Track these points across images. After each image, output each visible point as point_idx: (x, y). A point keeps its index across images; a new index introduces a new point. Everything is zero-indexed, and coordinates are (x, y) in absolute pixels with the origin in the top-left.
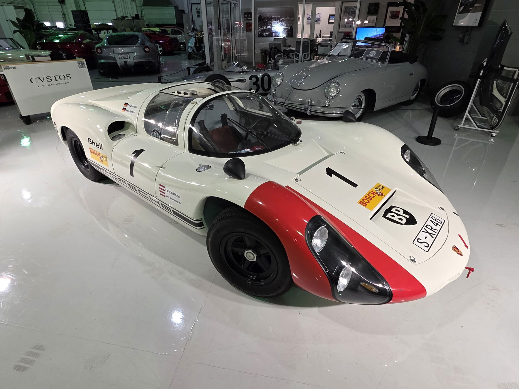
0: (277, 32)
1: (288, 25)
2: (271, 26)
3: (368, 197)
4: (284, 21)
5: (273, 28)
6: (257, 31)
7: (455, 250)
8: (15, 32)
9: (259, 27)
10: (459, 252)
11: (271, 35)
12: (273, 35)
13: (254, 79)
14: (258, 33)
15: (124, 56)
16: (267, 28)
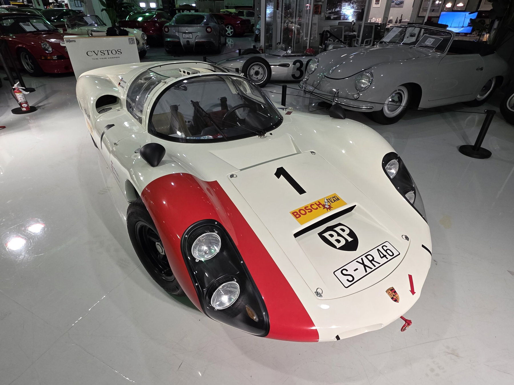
0: (346, 16)
1: (360, 7)
2: (341, 8)
3: (310, 207)
4: (355, 3)
5: (342, 10)
6: (324, 14)
7: (390, 293)
8: (102, 10)
9: (327, 10)
10: (394, 297)
11: (339, 18)
12: (342, 18)
13: (298, 64)
14: (326, 16)
15: (187, 36)
16: (336, 10)
